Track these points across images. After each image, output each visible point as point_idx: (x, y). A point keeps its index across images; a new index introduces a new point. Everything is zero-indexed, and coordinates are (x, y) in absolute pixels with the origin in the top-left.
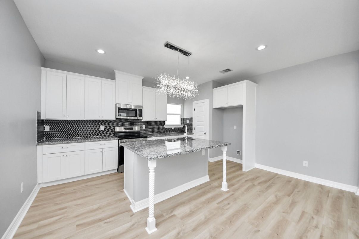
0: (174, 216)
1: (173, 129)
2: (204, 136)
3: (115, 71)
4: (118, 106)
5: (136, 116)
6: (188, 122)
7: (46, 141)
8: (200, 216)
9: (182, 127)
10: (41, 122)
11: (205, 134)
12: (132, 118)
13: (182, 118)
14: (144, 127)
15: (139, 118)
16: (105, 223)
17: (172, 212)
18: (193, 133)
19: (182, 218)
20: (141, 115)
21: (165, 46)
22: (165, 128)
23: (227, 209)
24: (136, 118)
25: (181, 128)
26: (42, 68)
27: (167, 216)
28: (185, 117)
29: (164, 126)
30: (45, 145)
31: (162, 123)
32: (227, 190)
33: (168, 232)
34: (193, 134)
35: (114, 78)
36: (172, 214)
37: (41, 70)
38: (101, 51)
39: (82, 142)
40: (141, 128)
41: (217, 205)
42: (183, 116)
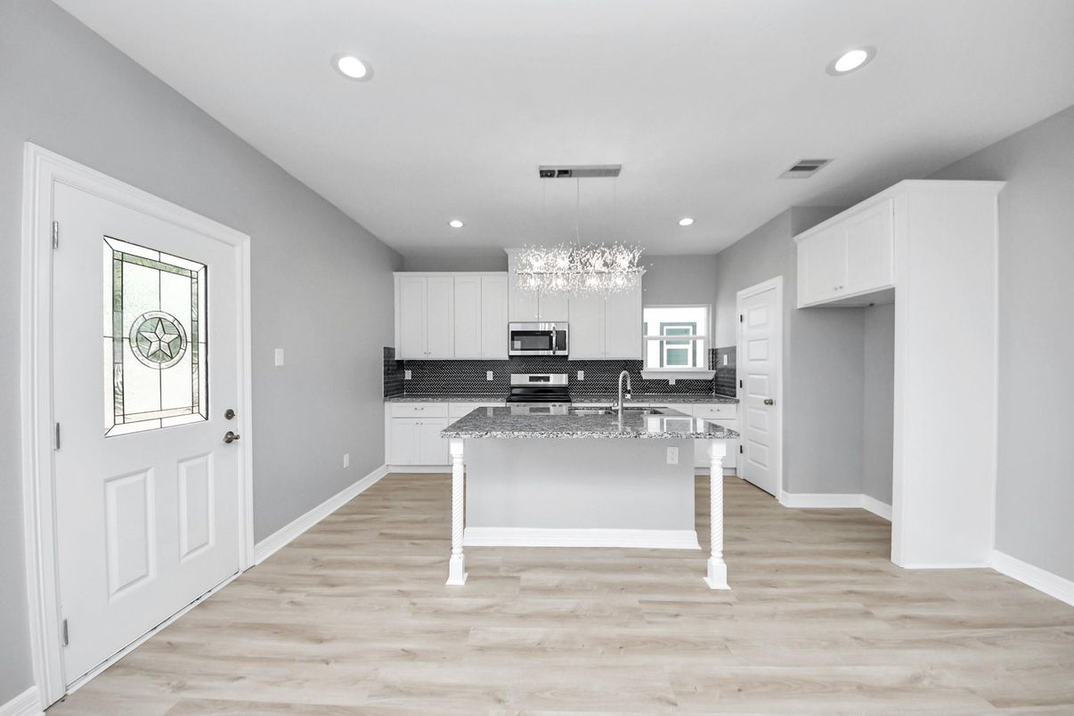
0: (518, 579)
1: (672, 382)
2: (766, 410)
3: (507, 251)
4: (512, 329)
5: (551, 348)
6: (725, 363)
7: (407, 396)
8: (565, 604)
9: (710, 377)
10: (395, 363)
11: (770, 402)
12: (545, 353)
13: (709, 350)
14: (581, 375)
15: (559, 353)
16: (412, 543)
17: (518, 571)
18: (737, 398)
19: (523, 589)
20: (562, 346)
21: (542, 176)
22: (642, 381)
23: (649, 623)
24: (551, 353)
25: (706, 381)
26: (395, 274)
27: (503, 574)
28: (718, 346)
29: (640, 373)
30: (393, 402)
31: (635, 366)
32: (725, 586)
33: (475, 597)
34: (738, 401)
35: (504, 267)
36: (515, 575)
37: (393, 277)
38: (456, 224)
39: (443, 401)
40: (572, 378)
41: (638, 603)
42: (714, 343)
